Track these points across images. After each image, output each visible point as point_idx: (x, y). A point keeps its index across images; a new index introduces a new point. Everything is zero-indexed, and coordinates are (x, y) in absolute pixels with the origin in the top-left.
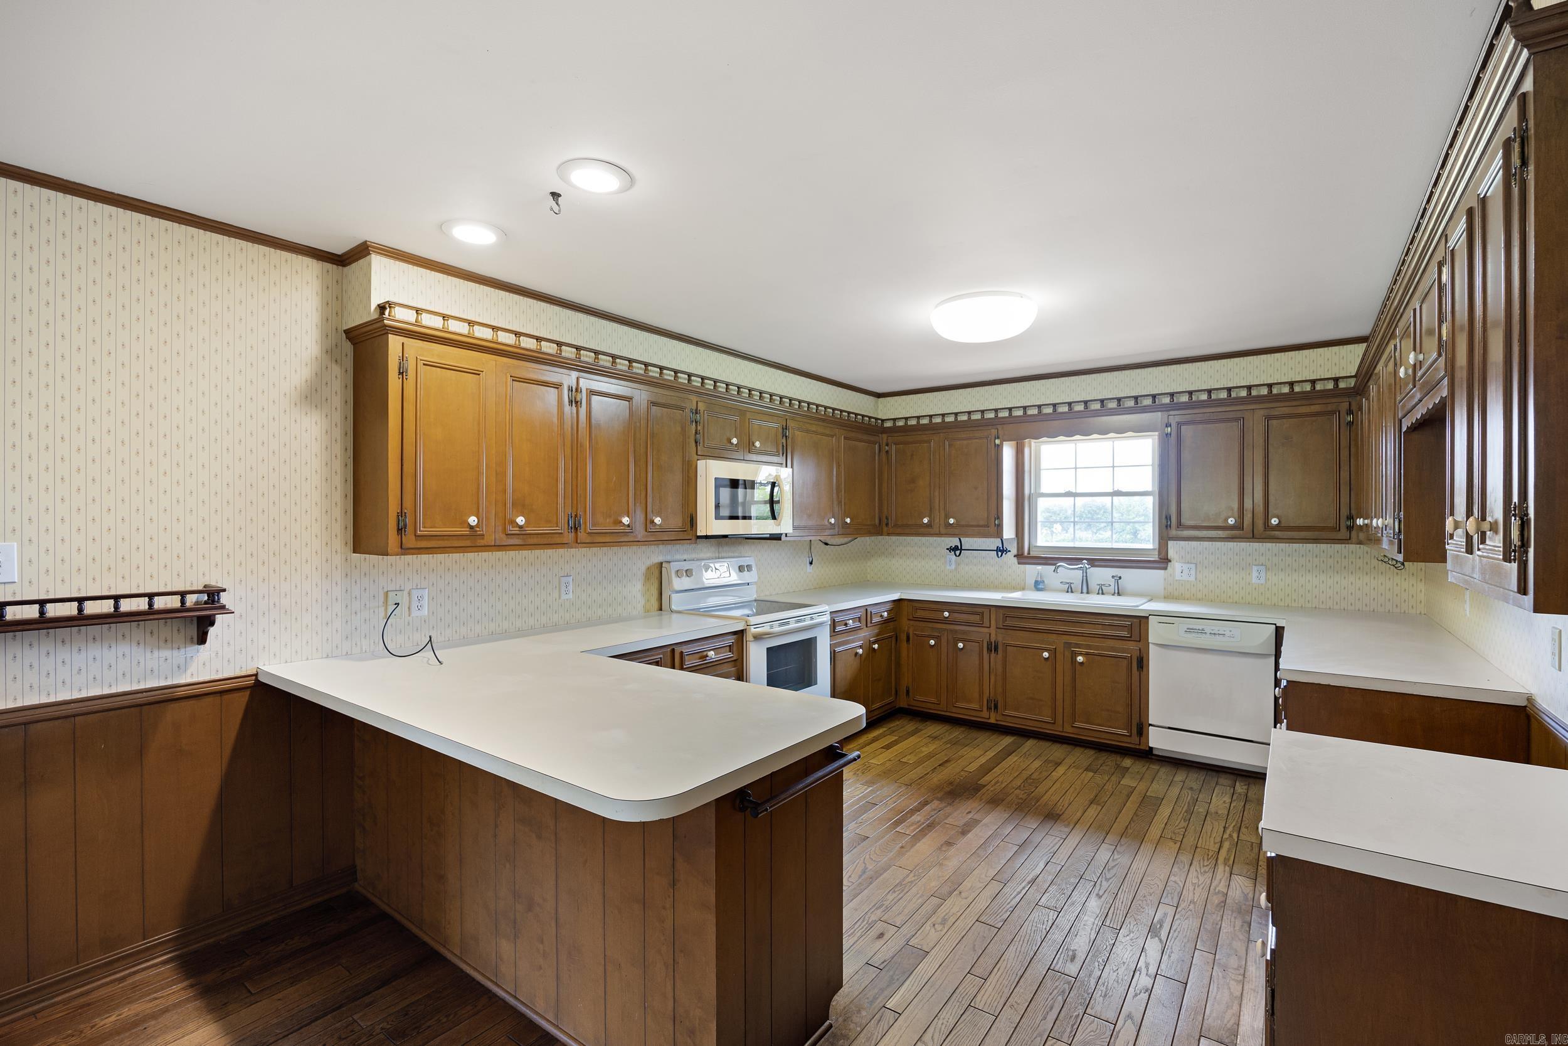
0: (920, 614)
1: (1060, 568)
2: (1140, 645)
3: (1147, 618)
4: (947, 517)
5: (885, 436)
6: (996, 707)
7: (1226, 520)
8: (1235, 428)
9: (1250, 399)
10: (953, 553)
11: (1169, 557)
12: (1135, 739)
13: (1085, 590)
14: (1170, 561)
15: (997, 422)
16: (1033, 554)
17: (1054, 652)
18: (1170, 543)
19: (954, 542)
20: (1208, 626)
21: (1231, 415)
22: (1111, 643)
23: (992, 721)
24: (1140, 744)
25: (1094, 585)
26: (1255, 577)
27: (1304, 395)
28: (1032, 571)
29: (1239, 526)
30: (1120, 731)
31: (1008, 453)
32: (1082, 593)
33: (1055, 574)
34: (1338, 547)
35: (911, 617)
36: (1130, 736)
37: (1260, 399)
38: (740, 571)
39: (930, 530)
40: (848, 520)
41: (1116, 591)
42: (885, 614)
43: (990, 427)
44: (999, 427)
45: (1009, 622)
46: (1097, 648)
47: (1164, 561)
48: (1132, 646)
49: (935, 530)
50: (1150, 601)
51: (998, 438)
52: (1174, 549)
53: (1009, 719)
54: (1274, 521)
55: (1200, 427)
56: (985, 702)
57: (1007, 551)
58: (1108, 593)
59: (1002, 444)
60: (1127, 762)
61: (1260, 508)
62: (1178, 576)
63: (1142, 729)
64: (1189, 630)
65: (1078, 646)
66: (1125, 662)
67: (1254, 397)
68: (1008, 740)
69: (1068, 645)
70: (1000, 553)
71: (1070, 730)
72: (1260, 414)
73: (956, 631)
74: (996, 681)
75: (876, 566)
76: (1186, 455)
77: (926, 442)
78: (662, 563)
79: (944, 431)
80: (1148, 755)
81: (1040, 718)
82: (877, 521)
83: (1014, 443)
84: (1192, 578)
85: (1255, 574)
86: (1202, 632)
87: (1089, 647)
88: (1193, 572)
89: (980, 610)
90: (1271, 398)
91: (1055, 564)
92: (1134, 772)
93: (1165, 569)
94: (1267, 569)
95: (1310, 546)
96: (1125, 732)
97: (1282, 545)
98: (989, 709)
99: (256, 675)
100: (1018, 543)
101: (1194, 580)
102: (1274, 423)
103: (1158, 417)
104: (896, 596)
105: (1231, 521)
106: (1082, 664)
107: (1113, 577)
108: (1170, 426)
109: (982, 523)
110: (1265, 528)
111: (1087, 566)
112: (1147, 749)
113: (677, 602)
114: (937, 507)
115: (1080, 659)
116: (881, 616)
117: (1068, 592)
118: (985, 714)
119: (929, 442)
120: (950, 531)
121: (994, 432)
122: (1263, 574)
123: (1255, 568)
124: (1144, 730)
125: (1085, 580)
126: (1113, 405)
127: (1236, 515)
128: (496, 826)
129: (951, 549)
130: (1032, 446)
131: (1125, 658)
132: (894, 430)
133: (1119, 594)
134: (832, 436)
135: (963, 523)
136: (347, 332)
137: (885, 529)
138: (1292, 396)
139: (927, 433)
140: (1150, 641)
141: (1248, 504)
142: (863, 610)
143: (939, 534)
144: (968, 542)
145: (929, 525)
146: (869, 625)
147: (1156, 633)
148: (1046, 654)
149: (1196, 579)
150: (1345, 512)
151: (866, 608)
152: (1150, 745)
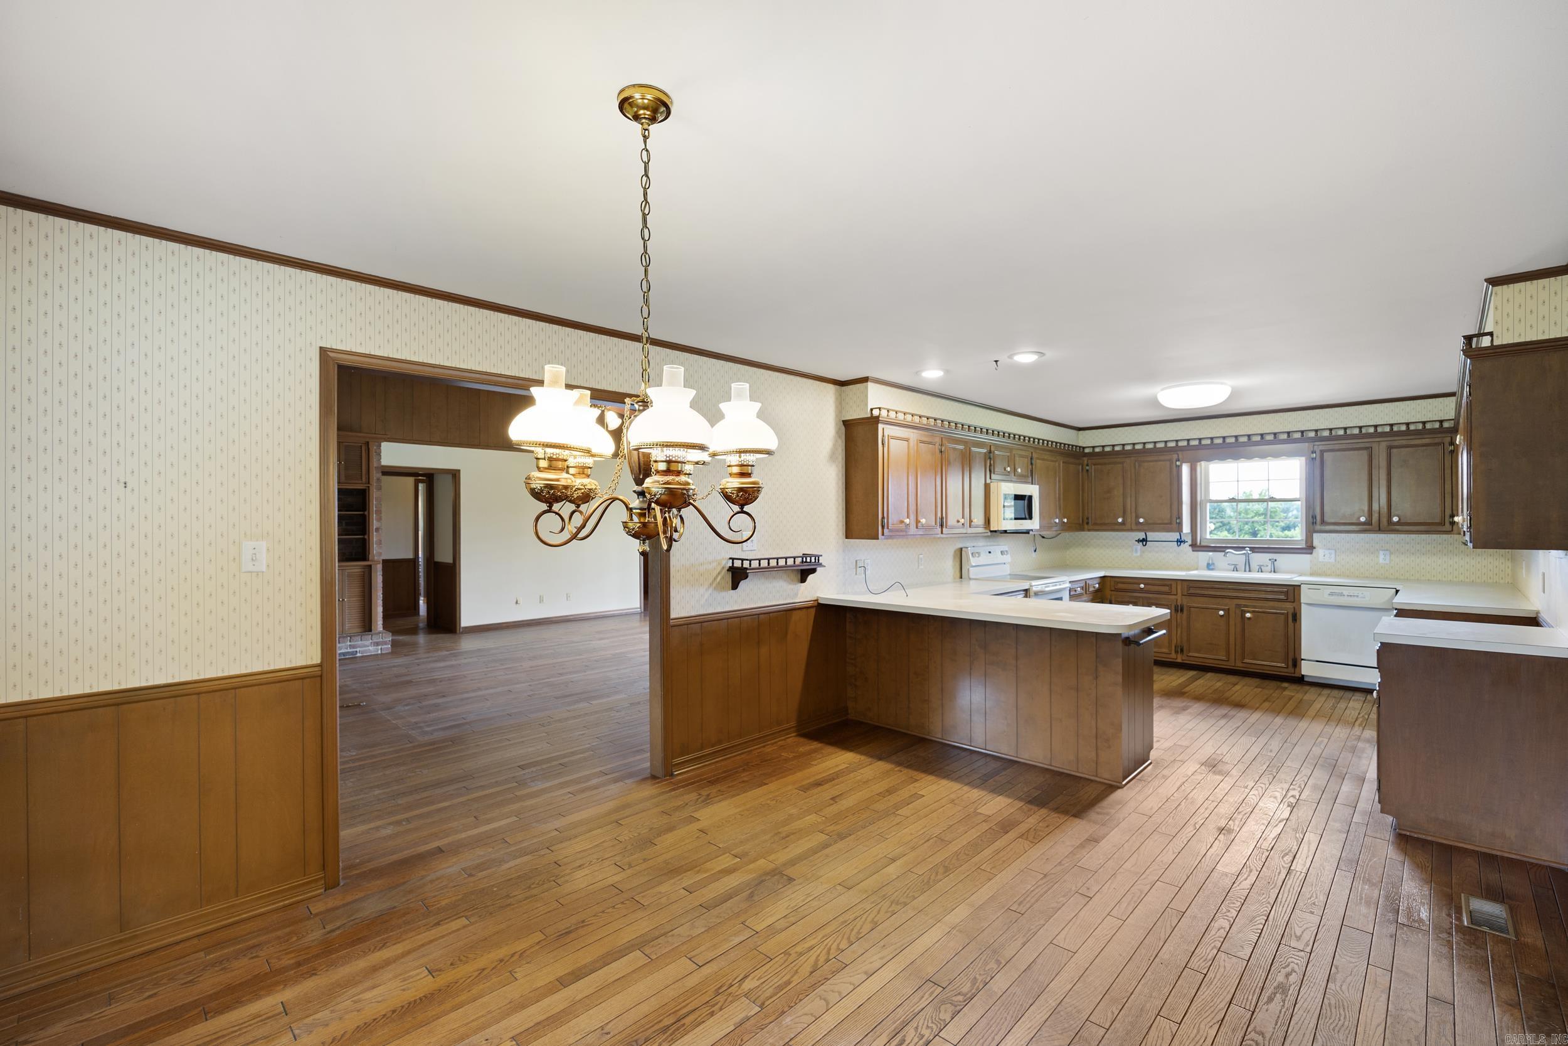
0: (1120, 586)
1: (1228, 554)
2: (1294, 605)
3: (1300, 586)
4: (1137, 517)
5: (1085, 459)
6: (1182, 651)
7: (1359, 518)
8: (1365, 453)
9: (1376, 434)
10: (1141, 543)
11: (1314, 545)
12: (1291, 669)
13: (1247, 569)
14: (1315, 548)
15: (1177, 449)
16: (1203, 544)
17: (1227, 611)
18: (1315, 535)
19: (1141, 535)
20: (1346, 591)
21: (1362, 445)
22: (1271, 604)
23: (1179, 660)
24: (1294, 673)
25: (1254, 565)
26: (1382, 558)
27: (1416, 432)
28: (1204, 557)
29: (1369, 523)
30: (1279, 665)
31: (1185, 469)
32: (1245, 571)
33: (1225, 558)
34: (1445, 536)
35: (1113, 589)
36: (1287, 668)
37: (1383, 434)
38: (1002, 554)
39: (1123, 527)
40: (1065, 520)
41: (1273, 570)
42: (1097, 585)
43: (1172, 453)
44: (1180, 453)
45: (1192, 591)
46: (1261, 607)
47: (1310, 548)
48: (1289, 605)
49: (1128, 526)
50: (1300, 576)
51: (1179, 461)
52: (1317, 539)
53: (1192, 659)
54: (1395, 519)
55: (1338, 453)
56: (1173, 648)
57: (1184, 542)
58: (1266, 572)
59: (1181, 465)
60: (1285, 685)
61: (1385, 510)
62: (1321, 558)
63: (1296, 662)
64: (1331, 594)
65: (1246, 606)
66: (1282, 617)
67: (1379, 433)
68: (1192, 673)
69: (1238, 606)
70: (1179, 543)
71: (1241, 665)
72: (1384, 445)
73: (1150, 598)
74: (1181, 633)
75: (1074, 553)
76: (1327, 473)
77: (1119, 463)
78: (961, 549)
79: (1134, 455)
80: (1301, 680)
81: (1217, 657)
82: (1081, 521)
83: (1189, 464)
84: (1332, 560)
85: (1381, 556)
86: (1342, 595)
87: (1255, 607)
88: (1333, 556)
89: (1169, 583)
90: (1392, 433)
91: (1224, 551)
92: (1291, 690)
93: (1311, 553)
94: (1391, 553)
95: (1424, 536)
96: (1283, 665)
97: (1403, 536)
98: (1176, 652)
99: (817, 600)
100: (1192, 536)
101: (1334, 561)
102: (1394, 451)
103: (1305, 446)
104: (1102, 574)
105: (1363, 519)
106: (1249, 619)
107: (1270, 560)
108: (1315, 452)
109: (1166, 522)
110: (1389, 524)
111: (1249, 552)
112: (1301, 676)
113: (973, 572)
114: (1129, 510)
115: (1248, 615)
116: (1094, 587)
117: (1234, 571)
118: (1173, 655)
119: (1122, 463)
120: (1139, 527)
121: (1175, 457)
122: (1388, 557)
123: (1381, 552)
124: (1298, 663)
125: (1248, 562)
126: (1270, 438)
127: (1366, 515)
128: (971, 669)
129: (1139, 541)
130: (1202, 466)
131: (1283, 614)
132: (1093, 455)
133: (1274, 572)
134: (1055, 461)
135: (1150, 521)
136: (843, 421)
137: (1086, 526)
138: (1408, 432)
139: (1120, 456)
140: (1302, 602)
141: (1375, 507)
142: (1084, 582)
143: (1131, 530)
144: (1151, 536)
145: (1123, 523)
146: (1088, 592)
147: (1306, 596)
148: (1221, 613)
149: (1335, 560)
150: (1448, 512)
151: (1085, 581)
152: (1303, 673)
